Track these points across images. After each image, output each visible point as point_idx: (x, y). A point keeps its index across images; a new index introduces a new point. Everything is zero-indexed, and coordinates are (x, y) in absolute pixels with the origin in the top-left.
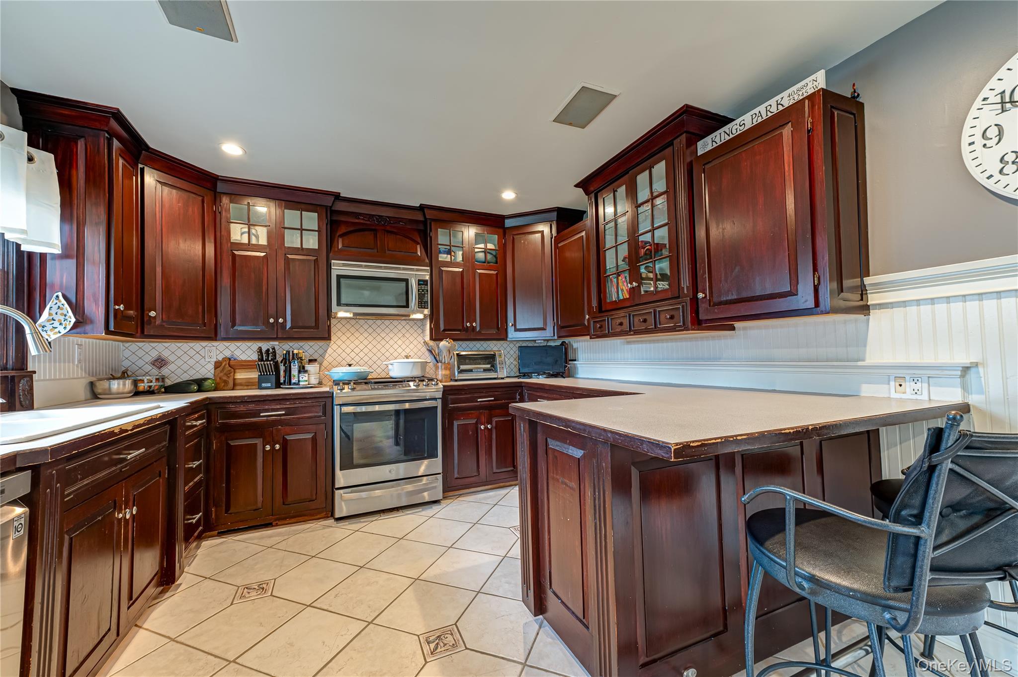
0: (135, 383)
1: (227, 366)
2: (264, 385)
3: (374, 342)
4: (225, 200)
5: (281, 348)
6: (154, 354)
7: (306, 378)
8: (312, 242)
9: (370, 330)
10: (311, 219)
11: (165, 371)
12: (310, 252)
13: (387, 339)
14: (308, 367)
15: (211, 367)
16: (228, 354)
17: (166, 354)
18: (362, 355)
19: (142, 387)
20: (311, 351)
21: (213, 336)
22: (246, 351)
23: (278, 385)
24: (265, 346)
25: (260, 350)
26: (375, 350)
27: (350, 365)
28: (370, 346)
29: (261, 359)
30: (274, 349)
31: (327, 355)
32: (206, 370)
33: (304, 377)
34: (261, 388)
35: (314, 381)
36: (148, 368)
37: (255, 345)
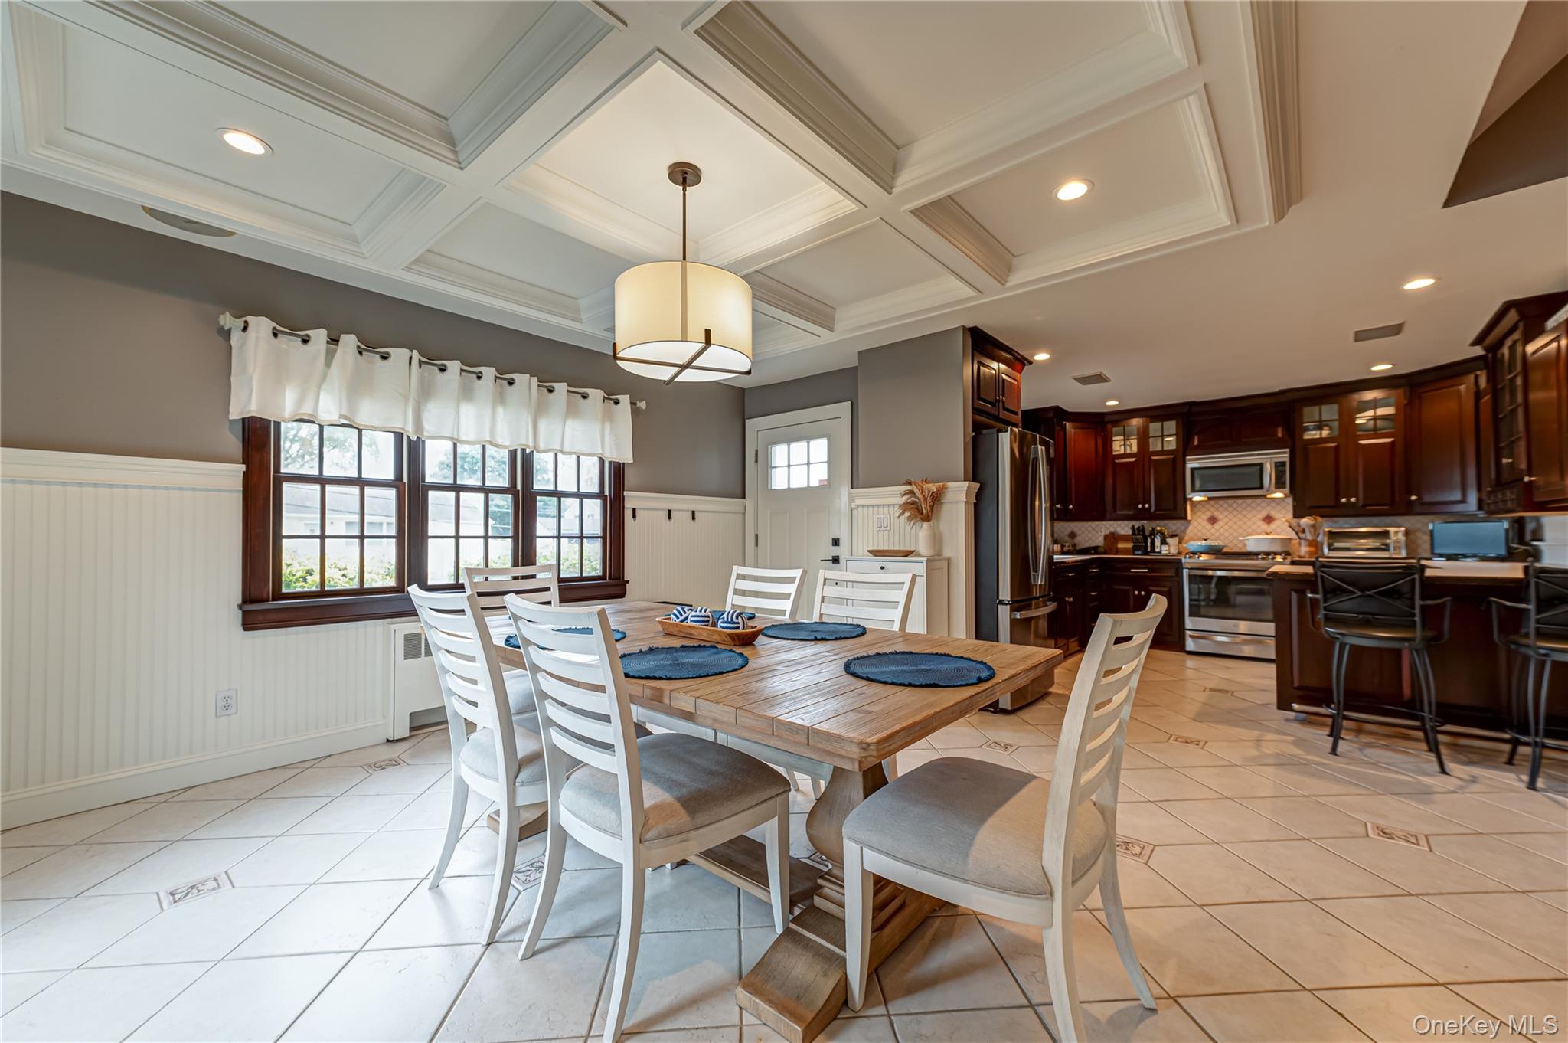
0: (1062, 547)
1: (1112, 538)
2: (1137, 552)
3: (1235, 520)
4: (1109, 426)
5: (1148, 525)
6: (1069, 530)
7: (1167, 549)
8: (1171, 443)
9: (1230, 509)
10: (1171, 426)
11: (1076, 541)
12: (1170, 452)
13: (1249, 516)
14: (1169, 540)
15: (1101, 539)
16: (1112, 530)
17: (1076, 530)
18: (1222, 531)
19: (1065, 549)
20: (1174, 528)
21: (1101, 518)
22: (1124, 528)
23: (1146, 553)
24: (1137, 524)
25: (1133, 527)
26: (1235, 527)
27: (1205, 540)
28: (1231, 523)
29: (1134, 534)
30: (1143, 526)
31: (1188, 531)
32: (1099, 541)
33: (1165, 548)
34: (1134, 554)
35: (1174, 551)
36: (1067, 538)
37: (1130, 524)
